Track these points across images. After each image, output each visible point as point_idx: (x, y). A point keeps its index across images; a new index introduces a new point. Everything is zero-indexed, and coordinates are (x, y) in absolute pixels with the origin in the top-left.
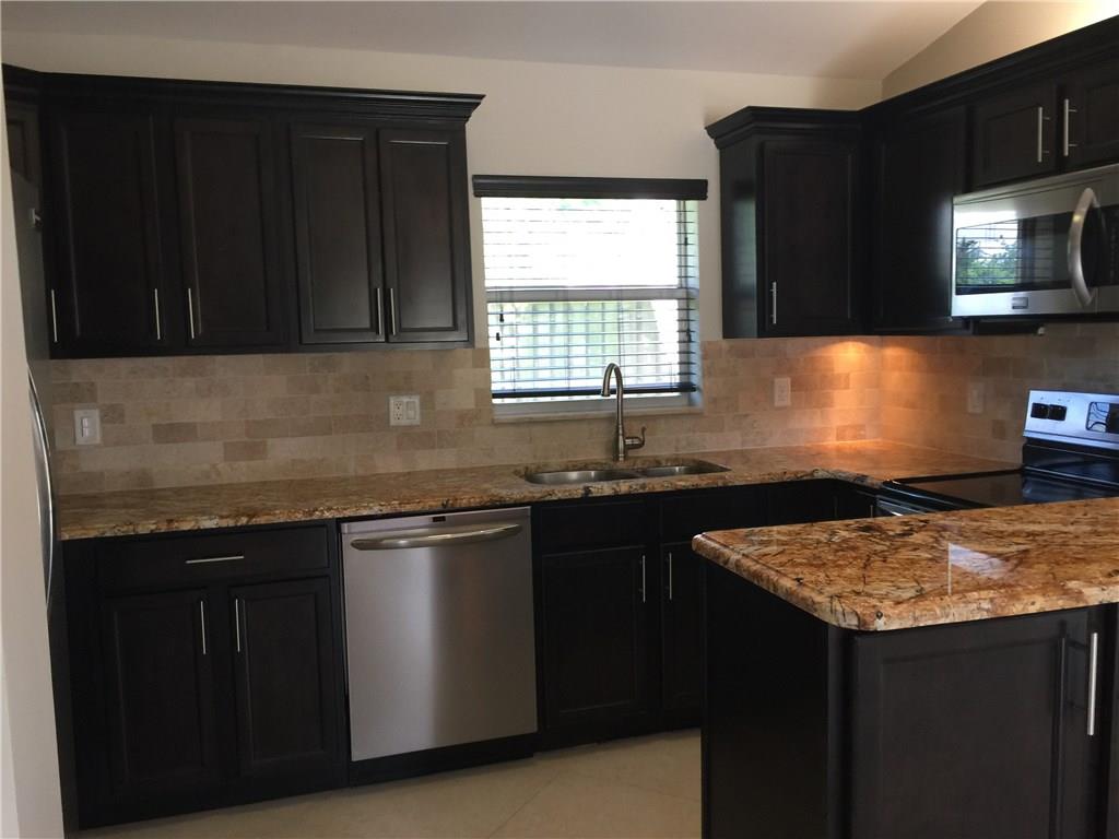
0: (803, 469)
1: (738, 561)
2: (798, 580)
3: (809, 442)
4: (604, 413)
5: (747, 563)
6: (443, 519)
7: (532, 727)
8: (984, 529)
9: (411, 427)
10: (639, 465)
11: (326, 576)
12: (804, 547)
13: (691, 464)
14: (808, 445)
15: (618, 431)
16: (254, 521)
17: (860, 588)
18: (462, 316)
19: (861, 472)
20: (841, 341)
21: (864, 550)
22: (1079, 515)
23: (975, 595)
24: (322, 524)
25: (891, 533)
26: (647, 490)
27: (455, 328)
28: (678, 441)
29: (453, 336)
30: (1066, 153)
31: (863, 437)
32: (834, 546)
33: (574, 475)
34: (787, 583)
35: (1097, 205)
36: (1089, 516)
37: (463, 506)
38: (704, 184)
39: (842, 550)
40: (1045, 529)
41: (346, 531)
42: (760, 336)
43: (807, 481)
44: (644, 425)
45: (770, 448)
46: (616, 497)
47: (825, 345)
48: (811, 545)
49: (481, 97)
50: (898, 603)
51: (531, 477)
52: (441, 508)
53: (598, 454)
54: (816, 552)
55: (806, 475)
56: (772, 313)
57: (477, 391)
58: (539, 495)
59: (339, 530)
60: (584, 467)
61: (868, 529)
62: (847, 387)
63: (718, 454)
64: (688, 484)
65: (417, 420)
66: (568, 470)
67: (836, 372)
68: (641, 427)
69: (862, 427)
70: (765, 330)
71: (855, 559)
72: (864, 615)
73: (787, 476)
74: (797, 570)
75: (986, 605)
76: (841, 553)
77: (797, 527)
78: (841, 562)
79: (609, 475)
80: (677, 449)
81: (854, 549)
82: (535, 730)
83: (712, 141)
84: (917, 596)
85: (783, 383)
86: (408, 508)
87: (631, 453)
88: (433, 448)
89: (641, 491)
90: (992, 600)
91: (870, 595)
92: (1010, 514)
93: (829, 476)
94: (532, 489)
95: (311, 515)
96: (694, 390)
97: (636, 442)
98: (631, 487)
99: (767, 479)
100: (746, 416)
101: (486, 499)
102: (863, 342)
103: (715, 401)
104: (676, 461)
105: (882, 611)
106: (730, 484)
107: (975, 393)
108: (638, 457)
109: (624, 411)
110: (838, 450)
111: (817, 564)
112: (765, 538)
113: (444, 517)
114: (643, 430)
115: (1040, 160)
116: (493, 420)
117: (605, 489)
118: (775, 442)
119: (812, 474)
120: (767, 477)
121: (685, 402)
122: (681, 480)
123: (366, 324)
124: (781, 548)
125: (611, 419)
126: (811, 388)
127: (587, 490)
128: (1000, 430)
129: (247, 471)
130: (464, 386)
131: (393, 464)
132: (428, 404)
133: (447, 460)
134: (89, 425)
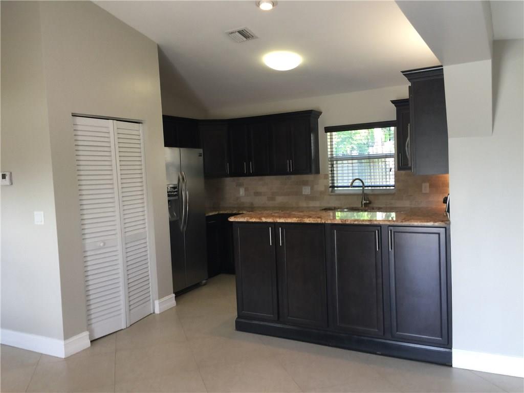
3: (436, 206)
9: (308, 195)
15: (362, 199)
18: (308, 166)
27: (307, 169)
28: (386, 202)
38: (394, 122)
57: (325, 186)
65: (309, 193)
80: (386, 205)
85: (426, 185)
88: (314, 200)
97: (368, 202)
100: (411, 196)
103: (399, 190)
116: (334, 194)
126: (438, 187)
129: (271, 204)
130: (321, 184)
131: (303, 204)
132: (312, 189)
133: (317, 204)
134: (242, 192)
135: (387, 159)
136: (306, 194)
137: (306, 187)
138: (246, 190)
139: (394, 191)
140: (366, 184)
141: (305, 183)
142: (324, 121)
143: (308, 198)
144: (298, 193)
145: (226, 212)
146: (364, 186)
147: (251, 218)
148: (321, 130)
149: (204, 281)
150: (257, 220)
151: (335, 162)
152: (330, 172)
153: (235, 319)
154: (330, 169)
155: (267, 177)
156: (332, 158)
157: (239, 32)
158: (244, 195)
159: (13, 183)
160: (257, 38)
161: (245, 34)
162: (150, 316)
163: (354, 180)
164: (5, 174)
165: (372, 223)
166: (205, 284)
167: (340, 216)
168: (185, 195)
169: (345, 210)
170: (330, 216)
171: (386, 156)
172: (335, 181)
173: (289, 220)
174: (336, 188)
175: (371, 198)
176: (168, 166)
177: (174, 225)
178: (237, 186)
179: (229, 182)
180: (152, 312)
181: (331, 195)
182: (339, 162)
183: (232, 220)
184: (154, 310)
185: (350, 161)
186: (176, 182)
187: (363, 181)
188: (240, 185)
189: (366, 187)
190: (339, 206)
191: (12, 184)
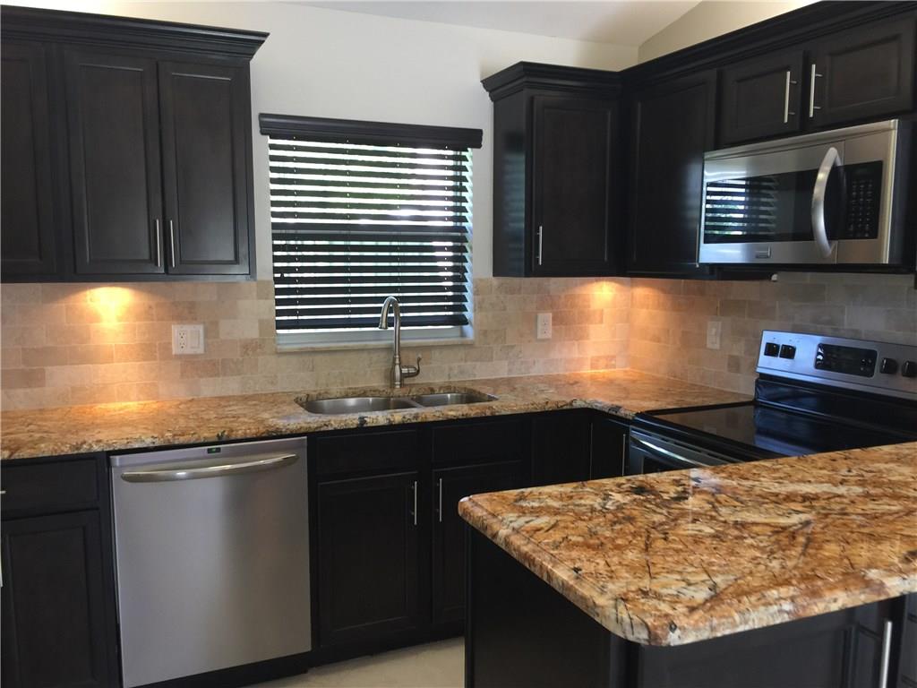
0: (564, 399)
1: (507, 537)
2: (576, 570)
3: (567, 370)
4: (383, 343)
5: (517, 541)
6: (218, 450)
7: (306, 646)
8: (757, 490)
9: (195, 356)
10: (414, 392)
11: (97, 509)
12: (579, 517)
13: (463, 392)
14: (567, 373)
15: (395, 359)
16: (16, 456)
17: (646, 583)
18: (243, 250)
19: (617, 403)
20: (597, 281)
21: (641, 522)
22: (844, 472)
23: (774, 593)
24: (91, 457)
25: (666, 497)
26: (419, 420)
27: (236, 261)
28: (451, 369)
29: (235, 269)
30: (811, 115)
31: (614, 366)
32: (610, 516)
33: (352, 402)
34: (563, 574)
35: (839, 164)
36: (854, 472)
37: (239, 437)
38: (479, 133)
39: (620, 523)
40: (818, 491)
41: (118, 463)
42: (527, 275)
43: (567, 410)
44: (420, 356)
45: (535, 377)
46: (391, 427)
47: (582, 284)
48: (584, 514)
49: (266, 35)
50: (692, 609)
51: (311, 405)
52: (216, 439)
53: (378, 382)
54: (591, 525)
55: (567, 405)
56: (538, 255)
57: (261, 322)
58: (316, 426)
59: (109, 464)
60: (364, 394)
61: (640, 490)
62: (601, 322)
63: (486, 382)
64: (460, 413)
65: (201, 350)
66: (347, 396)
67: (592, 309)
68: (416, 358)
69: (613, 357)
70: (531, 270)
71: (634, 535)
72: (656, 628)
73: (549, 405)
74: (574, 554)
75: (787, 606)
76: (618, 527)
77: (568, 488)
78: (619, 542)
79: (385, 405)
80: (449, 377)
81: (631, 519)
82: (309, 649)
83: (488, 94)
84: (712, 597)
85: (546, 317)
86: (182, 440)
87: (407, 381)
88: (217, 375)
89: (415, 421)
90: (793, 599)
91: (658, 597)
92: (778, 470)
93: (586, 406)
94: (309, 420)
95: (77, 449)
96: (467, 324)
97: (412, 371)
98: (404, 417)
99: (531, 409)
100: (512, 347)
101: (262, 429)
102: (616, 282)
103: (485, 333)
104: (449, 389)
105: (676, 622)
106: (497, 414)
107: (714, 330)
108: (414, 384)
109: (401, 342)
110: (593, 379)
111: (595, 545)
112: (536, 504)
113: (219, 449)
114: (419, 360)
115: (786, 121)
116: (276, 349)
117: (379, 418)
118: (538, 370)
119: (571, 404)
120: (531, 407)
121: (458, 334)
122: (451, 410)
123: (146, 257)
124: (553, 520)
125: (389, 349)
126: (569, 322)
127: (362, 420)
128: (735, 364)
130: (248, 315)
131: (176, 391)
137: (189, 328)
141: (186, 313)
143: (197, 367)
144: (156, 351)
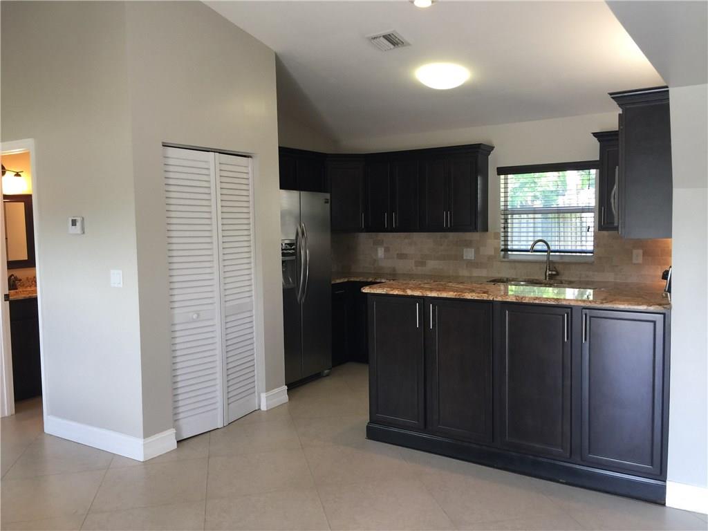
3: (653, 282)
9: (471, 260)
28: (581, 274)
57: (496, 249)
65: (473, 258)
80: (580, 278)
85: (638, 252)
88: (478, 268)
97: (554, 273)
100: (617, 266)
103: (600, 258)
116: (500, 260)
126: (654, 255)
129: (420, 270)
130: (491, 246)
131: (464, 272)
132: (477, 252)
133: (483, 273)
134: (381, 252)
135: (584, 215)
136: (469, 258)
137: (468, 249)
138: (387, 250)
139: (593, 259)
140: (552, 248)
141: (468, 244)
142: (496, 160)
143: (472, 264)
144: (458, 257)
145: (358, 280)
146: (549, 251)
147: (393, 289)
148: (492, 172)
149: (326, 371)
150: (401, 293)
151: (509, 216)
152: (502, 230)
153: (366, 424)
154: (502, 226)
155: (415, 233)
156: (506, 210)
157: (384, 37)
158: (383, 256)
159: (86, 232)
160: (409, 44)
161: (392, 39)
162: (254, 413)
163: (536, 242)
164: (75, 220)
165: (560, 303)
166: (327, 375)
167: (514, 292)
168: (305, 254)
169: (522, 283)
170: (500, 290)
171: (583, 210)
172: (509, 243)
173: (444, 295)
174: (509, 253)
175: (560, 268)
176: (283, 215)
177: (288, 294)
178: (374, 244)
179: (364, 239)
180: (257, 409)
181: (502, 262)
182: (515, 216)
183: (366, 292)
184: (260, 406)
185: (531, 216)
186: (293, 237)
187: (549, 243)
188: (379, 243)
189: (552, 252)
190: (514, 277)
191: (84, 233)
